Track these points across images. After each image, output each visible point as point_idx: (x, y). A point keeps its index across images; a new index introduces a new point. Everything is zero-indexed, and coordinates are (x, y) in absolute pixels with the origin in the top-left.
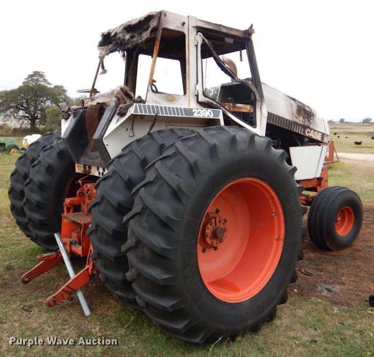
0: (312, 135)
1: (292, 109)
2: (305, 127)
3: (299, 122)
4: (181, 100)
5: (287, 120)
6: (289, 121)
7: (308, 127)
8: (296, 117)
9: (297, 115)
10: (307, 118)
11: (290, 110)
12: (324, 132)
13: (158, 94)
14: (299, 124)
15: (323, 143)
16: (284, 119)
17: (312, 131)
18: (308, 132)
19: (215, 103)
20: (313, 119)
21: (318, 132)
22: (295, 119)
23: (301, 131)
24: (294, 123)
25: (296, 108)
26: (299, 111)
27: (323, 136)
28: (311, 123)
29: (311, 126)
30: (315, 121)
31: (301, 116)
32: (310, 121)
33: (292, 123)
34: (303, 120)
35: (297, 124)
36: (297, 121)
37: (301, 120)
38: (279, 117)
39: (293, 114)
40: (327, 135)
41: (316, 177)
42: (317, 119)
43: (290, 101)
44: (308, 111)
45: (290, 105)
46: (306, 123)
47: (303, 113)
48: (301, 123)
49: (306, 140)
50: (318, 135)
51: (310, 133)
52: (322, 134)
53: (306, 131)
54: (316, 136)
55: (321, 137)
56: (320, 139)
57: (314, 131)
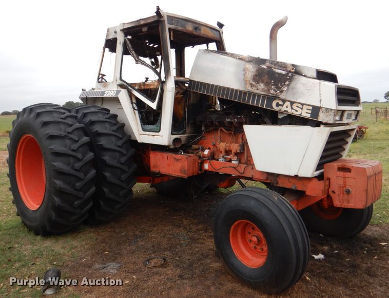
0: (287, 108)
1: (245, 75)
2: (271, 98)
3: (258, 92)
5: (237, 91)
6: (241, 92)
7: (277, 98)
8: (252, 85)
9: (253, 83)
10: (275, 84)
11: (242, 77)
12: (318, 104)
13: (100, 84)
14: (259, 96)
17: (287, 104)
18: (278, 105)
20: (288, 85)
21: (303, 104)
22: (249, 88)
23: (262, 104)
24: (250, 93)
25: (253, 74)
26: (259, 76)
27: (316, 110)
28: (282, 92)
29: (282, 96)
30: (293, 88)
31: (262, 83)
32: (280, 88)
33: (245, 93)
34: (266, 88)
35: (254, 95)
36: (254, 90)
37: (261, 88)
38: (224, 88)
39: (246, 82)
40: (327, 108)
41: (299, 175)
42: (301, 83)
43: (245, 65)
44: (280, 74)
45: (244, 70)
46: (272, 92)
47: (266, 78)
48: (261, 93)
49: (280, 116)
50: (302, 109)
51: (282, 106)
52: (311, 108)
53: (274, 104)
54: (297, 111)
55: (310, 112)
56: (308, 116)
57: (292, 103)
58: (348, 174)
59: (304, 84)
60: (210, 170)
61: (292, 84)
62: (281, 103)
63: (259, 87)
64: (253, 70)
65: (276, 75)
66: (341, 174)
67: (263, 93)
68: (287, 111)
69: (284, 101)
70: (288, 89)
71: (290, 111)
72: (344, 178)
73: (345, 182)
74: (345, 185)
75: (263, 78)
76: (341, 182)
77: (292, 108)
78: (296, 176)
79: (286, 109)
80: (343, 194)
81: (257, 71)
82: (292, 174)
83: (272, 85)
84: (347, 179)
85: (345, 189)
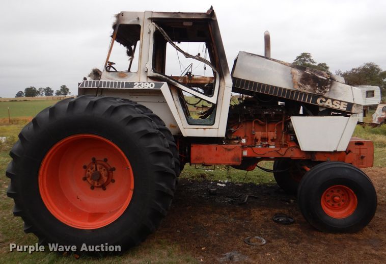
0: (328, 103)
1: (293, 78)
2: (316, 97)
3: (305, 91)
4: (133, 76)
5: (285, 90)
6: (289, 91)
7: (322, 96)
8: (300, 86)
9: (301, 84)
10: (319, 86)
11: (291, 79)
12: (352, 102)
13: (111, 73)
14: (306, 94)
15: (351, 113)
16: (281, 89)
17: (329, 101)
18: (321, 101)
19: (164, 77)
20: (330, 88)
21: (341, 101)
22: (298, 88)
23: (309, 100)
24: (297, 92)
25: (300, 77)
26: (305, 79)
27: (350, 105)
28: (325, 92)
29: (326, 95)
30: (333, 90)
31: (308, 85)
32: (324, 89)
33: (293, 92)
34: (312, 89)
35: (302, 93)
36: (302, 90)
37: (308, 89)
38: (272, 87)
39: (294, 83)
40: (357, 104)
41: (338, 150)
42: (339, 87)
43: (292, 70)
44: (322, 79)
45: (291, 74)
46: (317, 92)
47: (311, 81)
48: (308, 92)
49: (321, 110)
50: (340, 104)
51: (325, 102)
52: (347, 104)
53: (318, 101)
54: (336, 106)
55: (346, 106)
56: (345, 109)
57: (333, 100)
58: (362, 146)
59: (341, 88)
60: (249, 156)
61: (333, 87)
62: (324, 100)
63: (306, 87)
64: (299, 74)
65: (320, 80)
66: (357, 147)
67: (310, 92)
68: (329, 106)
69: (327, 99)
70: (330, 91)
71: (331, 106)
72: (360, 149)
73: (360, 152)
74: (360, 154)
75: (310, 82)
76: (357, 152)
77: (333, 104)
78: (335, 152)
79: (328, 105)
80: (359, 159)
81: (303, 75)
82: (332, 150)
83: (317, 87)
84: (362, 150)
85: (360, 156)
